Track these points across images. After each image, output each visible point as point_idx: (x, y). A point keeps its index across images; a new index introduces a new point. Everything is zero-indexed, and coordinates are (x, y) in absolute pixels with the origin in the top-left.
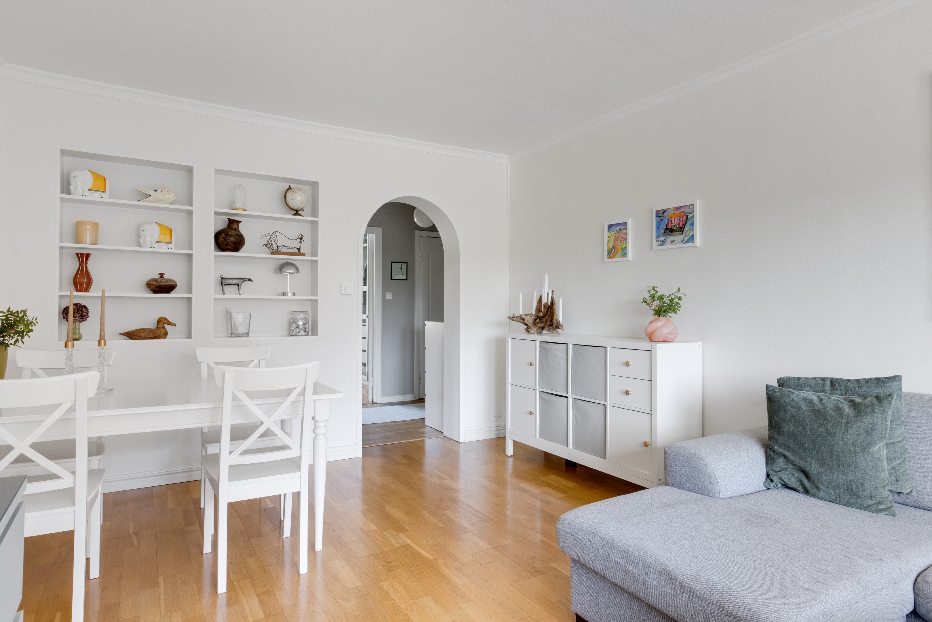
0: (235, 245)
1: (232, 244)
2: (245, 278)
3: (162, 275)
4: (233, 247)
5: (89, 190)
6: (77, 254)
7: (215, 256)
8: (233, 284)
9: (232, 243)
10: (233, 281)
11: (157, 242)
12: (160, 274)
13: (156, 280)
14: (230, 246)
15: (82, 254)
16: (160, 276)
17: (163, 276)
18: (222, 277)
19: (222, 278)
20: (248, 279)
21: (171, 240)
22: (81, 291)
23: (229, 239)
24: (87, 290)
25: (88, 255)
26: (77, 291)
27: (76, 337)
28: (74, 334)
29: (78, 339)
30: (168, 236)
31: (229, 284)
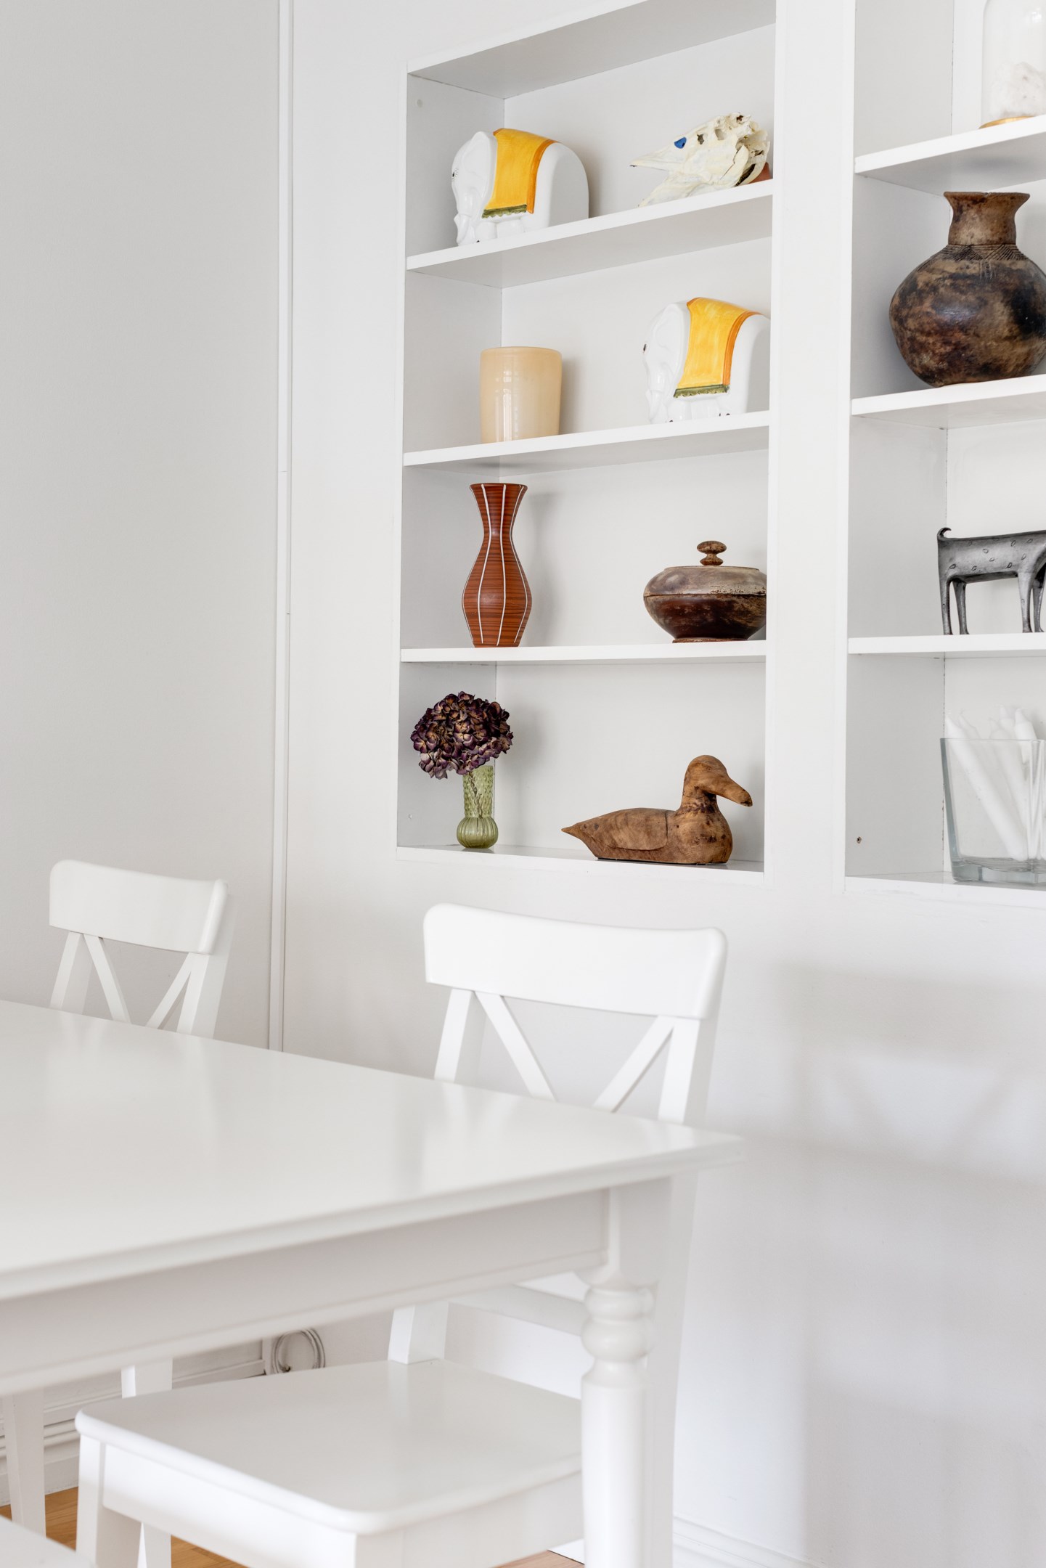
0: (946, 343)
1: (931, 340)
3: (712, 550)
4: (942, 358)
5: (488, 213)
7: (859, 421)
8: (990, 570)
9: (929, 334)
10: (988, 557)
11: (677, 394)
12: (701, 547)
13: (684, 575)
14: (926, 352)
15: (494, 489)
16: (704, 556)
17: (719, 556)
18: (947, 535)
19: (944, 543)
21: (727, 374)
22: (490, 644)
23: (912, 316)
24: (510, 639)
25: (515, 492)
26: (478, 644)
27: (473, 832)
28: (467, 820)
29: (481, 845)
30: (717, 358)
31: (972, 572)
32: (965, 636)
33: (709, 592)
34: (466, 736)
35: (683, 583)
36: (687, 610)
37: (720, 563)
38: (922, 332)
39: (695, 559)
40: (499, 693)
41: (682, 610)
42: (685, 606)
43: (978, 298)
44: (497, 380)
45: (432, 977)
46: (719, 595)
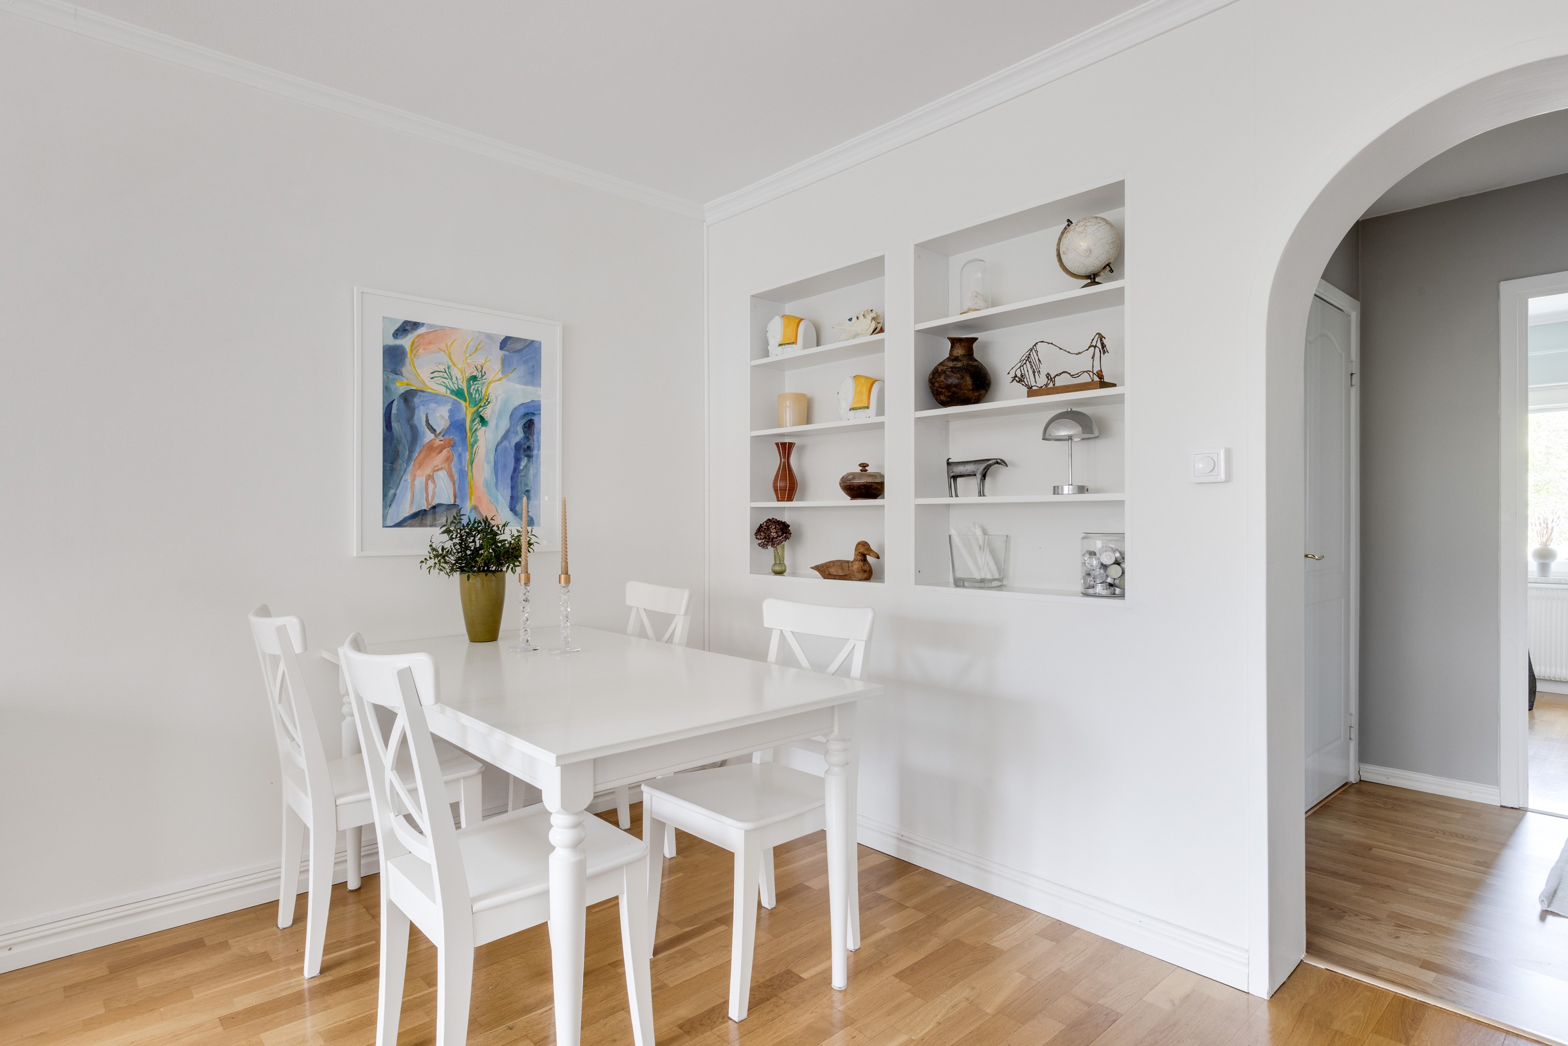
0: (949, 392)
1: (944, 391)
2: (989, 460)
3: (864, 466)
4: (948, 397)
5: (780, 345)
6: (777, 444)
7: (918, 420)
8: (966, 473)
9: (943, 388)
10: (965, 469)
11: (850, 410)
12: (860, 465)
13: (854, 475)
14: (942, 395)
15: (784, 444)
16: (861, 468)
17: (866, 468)
18: (950, 460)
19: (949, 464)
20: (993, 461)
21: (869, 403)
22: (783, 500)
23: (937, 382)
24: (790, 499)
25: (791, 445)
26: (778, 500)
27: (777, 568)
28: (775, 564)
29: (780, 573)
30: (865, 396)
31: (959, 474)
32: (957, 498)
33: (863, 482)
34: (775, 534)
35: (854, 478)
36: (855, 488)
37: (867, 470)
38: (941, 388)
39: (858, 469)
40: (785, 518)
41: (854, 488)
42: (855, 487)
43: (961, 375)
44: (784, 405)
45: (766, 625)
46: (867, 483)
